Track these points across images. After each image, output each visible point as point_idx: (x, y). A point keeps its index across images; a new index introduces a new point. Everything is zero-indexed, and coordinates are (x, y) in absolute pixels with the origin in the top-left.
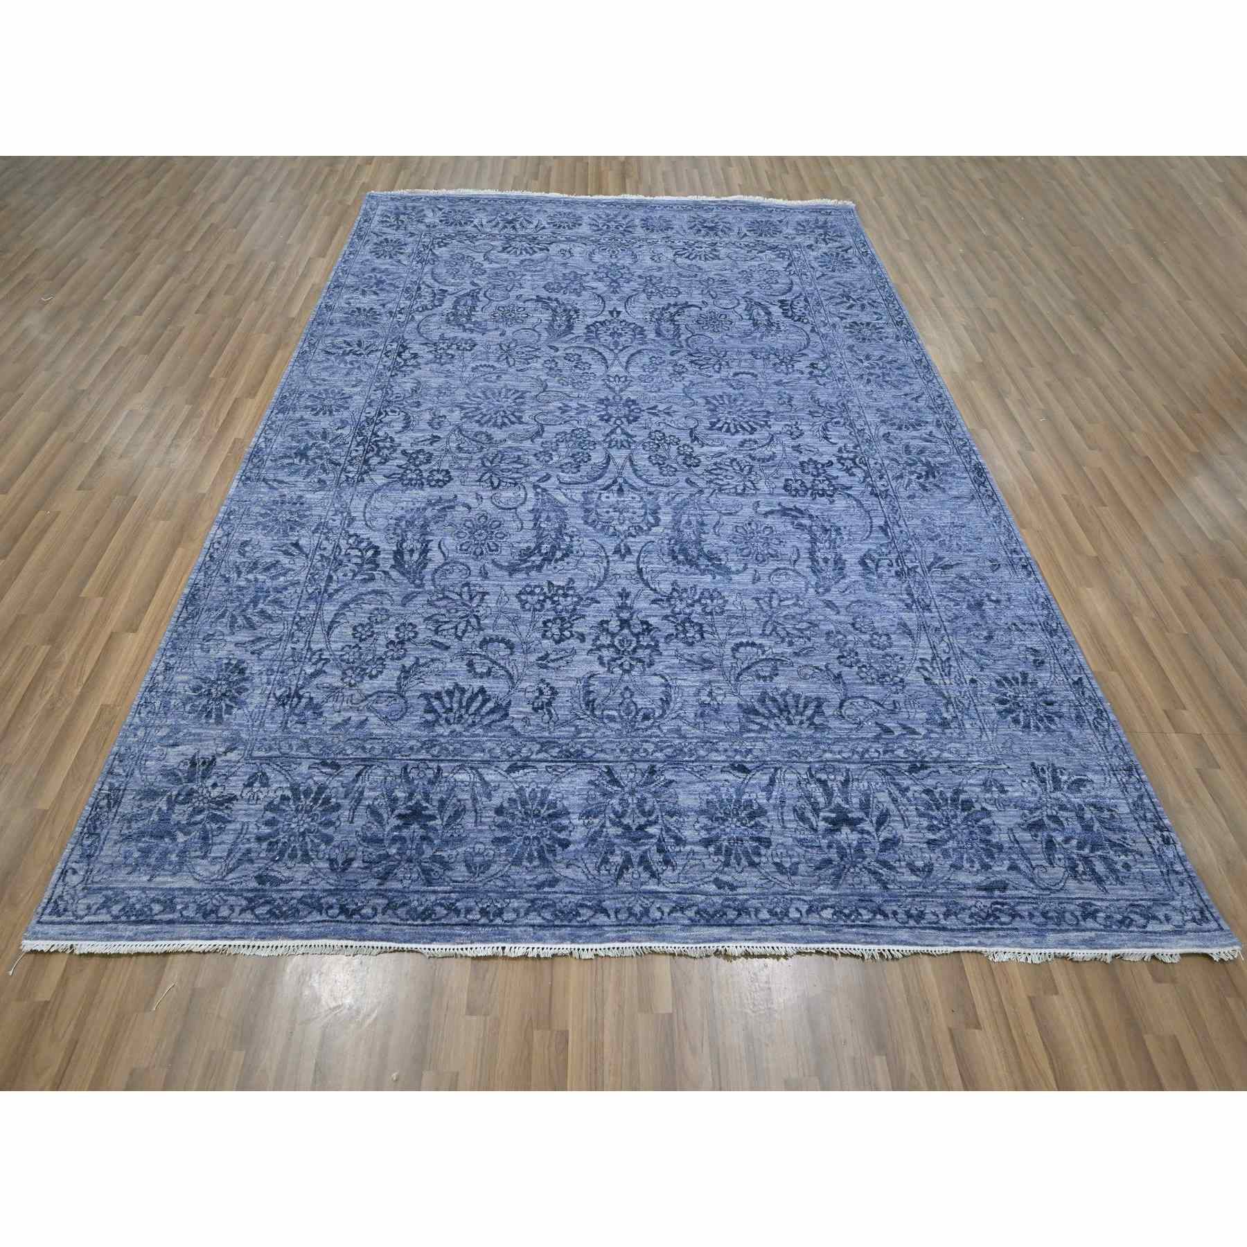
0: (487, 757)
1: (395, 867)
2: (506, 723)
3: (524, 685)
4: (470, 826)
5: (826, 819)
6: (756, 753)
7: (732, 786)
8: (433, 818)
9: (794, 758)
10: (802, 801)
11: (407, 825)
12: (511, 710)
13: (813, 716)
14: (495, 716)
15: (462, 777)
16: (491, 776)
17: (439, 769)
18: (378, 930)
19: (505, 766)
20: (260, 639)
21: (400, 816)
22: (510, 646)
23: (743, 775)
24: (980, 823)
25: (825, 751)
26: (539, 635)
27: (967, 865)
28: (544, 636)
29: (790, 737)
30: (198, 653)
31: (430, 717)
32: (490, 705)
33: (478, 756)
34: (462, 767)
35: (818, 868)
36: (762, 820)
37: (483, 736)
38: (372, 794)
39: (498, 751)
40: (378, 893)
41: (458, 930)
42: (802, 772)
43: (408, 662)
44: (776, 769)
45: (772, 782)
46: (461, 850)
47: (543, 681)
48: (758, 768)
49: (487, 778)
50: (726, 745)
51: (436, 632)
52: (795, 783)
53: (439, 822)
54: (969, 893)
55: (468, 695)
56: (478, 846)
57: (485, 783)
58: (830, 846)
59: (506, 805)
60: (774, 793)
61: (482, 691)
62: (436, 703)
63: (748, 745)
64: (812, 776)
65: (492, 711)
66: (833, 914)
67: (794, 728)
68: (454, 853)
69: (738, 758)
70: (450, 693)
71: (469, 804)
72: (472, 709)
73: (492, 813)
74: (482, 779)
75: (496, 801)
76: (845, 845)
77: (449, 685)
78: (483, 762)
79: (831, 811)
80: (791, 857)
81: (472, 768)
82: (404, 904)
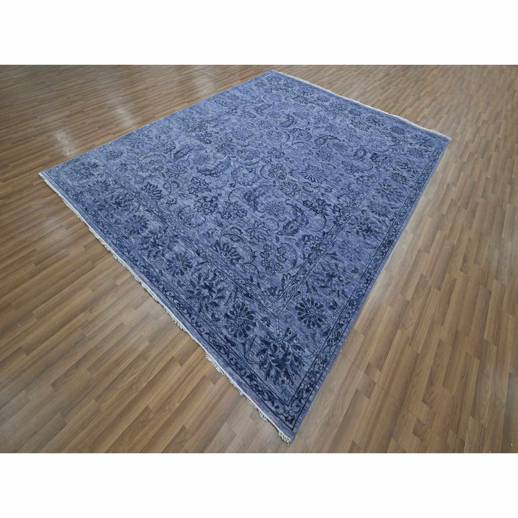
1: (104, 210)
2: (157, 201)
3: (171, 196)
4: (126, 214)
5: (205, 283)
6: (207, 254)
7: (191, 255)
8: (121, 207)
9: (216, 264)
10: (204, 274)
11: (115, 204)
12: (162, 199)
13: (234, 259)
14: (157, 198)
15: (136, 204)
16: (141, 208)
17: (133, 199)
18: (87, 217)
19: (146, 209)
20: (132, 150)
21: (116, 202)
22: (178, 186)
23: (197, 255)
24: (249, 325)
25: (226, 269)
26: (187, 189)
27: (230, 330)
28: (188, 190)
29: (221, 259)
30: (119, 146)
31: (144, 188)
32: (159, 195)
33: (144, 203)
34: (138, 202)
35: (188, 291)
36: (188, 269)
37: (150, 200)
38: (116, 193)
39: (149, 205)
40: (95, 212)
41: (99, 230)
42: (213, 268)
43: (153, 174)
44: (207, 262)
45: (202, 263)
46: (118, 217)
47: (176, 199)
48: (202, 257)
50: (201, 246)
51: (166, 173)
52: (208, 269)
53: (121, 208)
54: (221, 336)
55: (157, 189)
56: (122, 219)
57: (138, 209)
58: (198, 290)
59: (137, 216)
60: (199, 266)
61: (161, 191)
62: (149, 186)
63: (207, 251)
64: (215, 271)
65: (158, 196)
66: (177, 303)
67: (225, 257)
68: (116, 216)
69: (201, 251)
70: (154, 186)
71: (131, 210)
72: (154, 193)
73: (132, 215)
74: (139, 207)
75: (136, 214)
76: (202, 293)
77: (156, 185)
78: (143, 204)
79: (209, 283)
80: (185, 282)
81: (140, 204)
82: (97, 217)
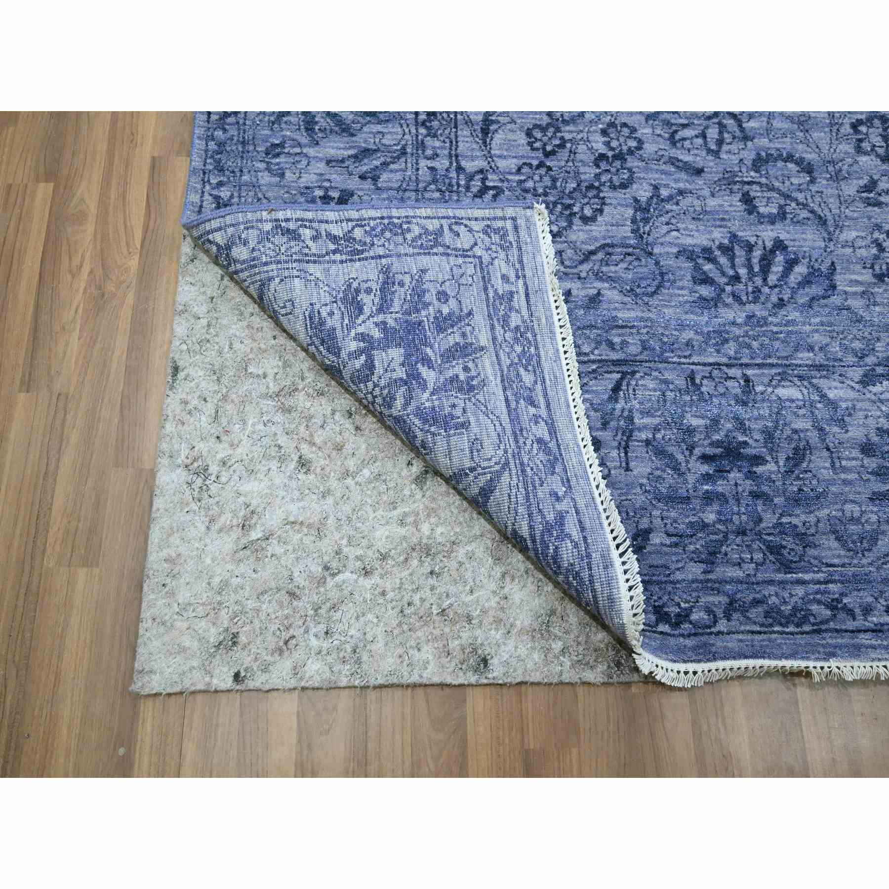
0: (820, 358)
1: (721, 543)
2: (836, 300)
3: (849, 235)
4: (826, 474)
8: (760, 460)
11: (721, 472)
12: (840, 279)
14: (815, 290)
15: (787, 392)
16: (835, 391)
18: (732, 643)
19: (857, 374)
20: (366, 153)
21: (706, 458)
22: (808, 169)
26: (849, 148)
28: (859, 150)
30: (265, 178)
31: (705, 291)
32: (800, 270)
33: (805, 357)
34: (783, 377)
37: (804, 324)
38: (647, 420)
39: (835, 348)
40: (708, 586)
41: (864, 639)
43: (643, 192)
46: (823, 513)
47: (878, 227)
49: (831, 395)
51: (674, 143)
53: (771, 467)
55: (757, 253)
56: (848, 507)
57: (833, 404)
59: (875, 439)
61: (780, 245)
62: (708, 267)
65: (806, 282)
68: (812, 519)
70: (726, 250)
71: (813, 437)
72: (772, 279)
73: (856, 453)
74: (823, 396)
75: (856, 433)
77: (719, 236)
78: (816, 367)
81: (801, 378)
82: (757, 602)
